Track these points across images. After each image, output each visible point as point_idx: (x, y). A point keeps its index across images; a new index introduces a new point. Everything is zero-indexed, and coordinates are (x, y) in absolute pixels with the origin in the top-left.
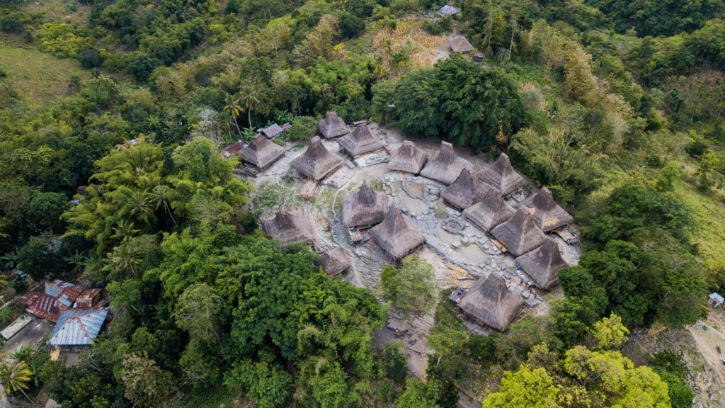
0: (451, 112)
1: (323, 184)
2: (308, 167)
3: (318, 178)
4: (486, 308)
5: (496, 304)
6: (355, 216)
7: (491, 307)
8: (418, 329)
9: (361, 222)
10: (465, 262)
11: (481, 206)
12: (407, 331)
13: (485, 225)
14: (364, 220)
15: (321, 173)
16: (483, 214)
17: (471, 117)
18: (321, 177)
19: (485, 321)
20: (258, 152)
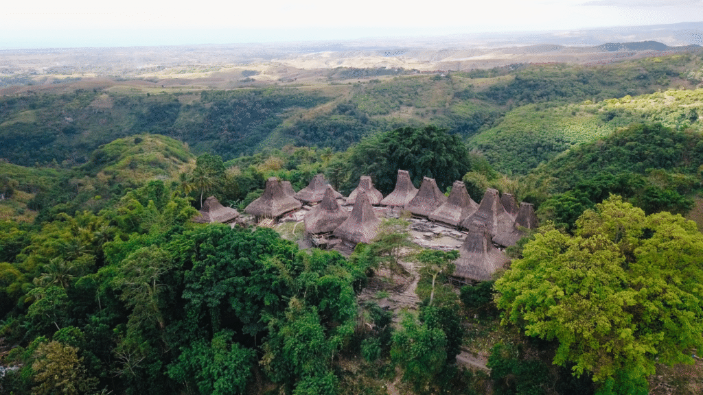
0: (403, 157)
1: (281, 222)
2: (265, 207)
3: (277, 214)
4: (472, 263)
5: (483, 256)
6: (319, 221)
7: (478, 260)
8: (400, 304)
9: (326, 228)
10: (441, 245)
11: (446, 205)
12: (389, 307)
13: (454, 220)
14: (328, 226)
15: (279, 210)
16: (450, 211)
17: (421, 160)
18: (279, 214)
19: (475, 277)
20: (211, 212)
